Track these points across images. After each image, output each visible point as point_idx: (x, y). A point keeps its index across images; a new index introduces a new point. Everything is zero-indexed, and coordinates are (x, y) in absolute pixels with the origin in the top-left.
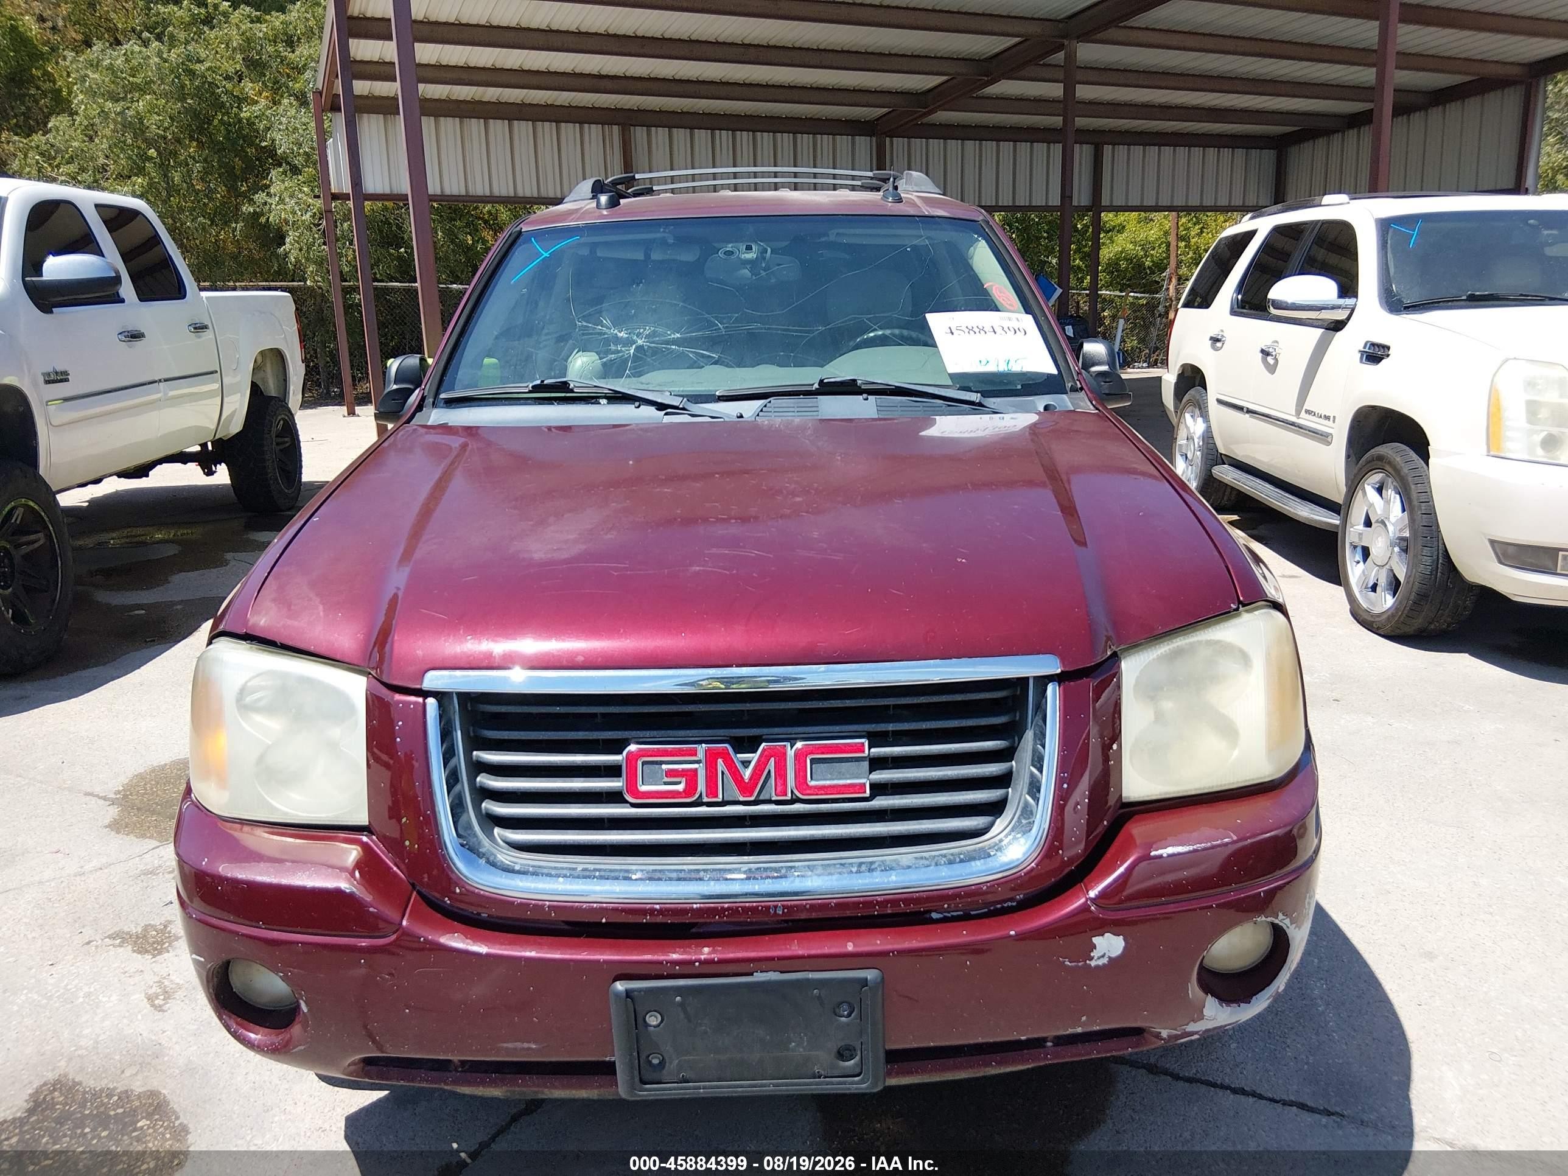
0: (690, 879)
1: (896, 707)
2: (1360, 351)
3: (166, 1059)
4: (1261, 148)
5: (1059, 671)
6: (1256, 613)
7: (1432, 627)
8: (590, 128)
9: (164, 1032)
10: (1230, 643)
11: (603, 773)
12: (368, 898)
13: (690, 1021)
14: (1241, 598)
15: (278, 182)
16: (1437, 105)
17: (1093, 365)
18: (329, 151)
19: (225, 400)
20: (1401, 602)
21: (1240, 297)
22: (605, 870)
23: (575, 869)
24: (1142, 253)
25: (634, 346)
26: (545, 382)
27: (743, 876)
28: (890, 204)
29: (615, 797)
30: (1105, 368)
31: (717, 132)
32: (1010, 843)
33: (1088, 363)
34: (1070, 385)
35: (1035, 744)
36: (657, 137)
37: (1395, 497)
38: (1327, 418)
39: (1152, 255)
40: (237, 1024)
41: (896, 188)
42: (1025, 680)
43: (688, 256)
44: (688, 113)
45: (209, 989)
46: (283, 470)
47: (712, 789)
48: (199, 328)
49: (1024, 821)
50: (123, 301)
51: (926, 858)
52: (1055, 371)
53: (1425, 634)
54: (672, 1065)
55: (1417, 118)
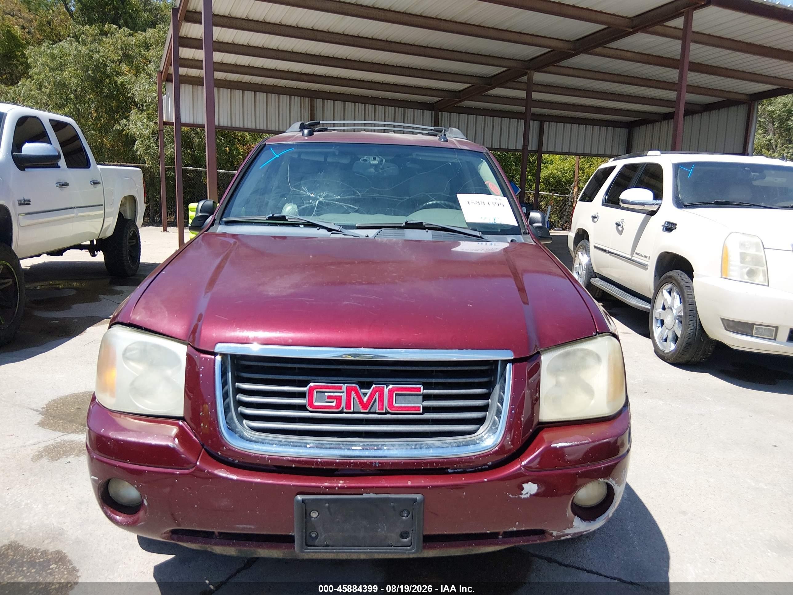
0: (336, 449)
1: (436, 371)
2: (663, 226)
3: (65, 536)
4: (621, 127)
5: (513, 358)
6: (605, 337)
7: (693, 360)
8: (294, 98)
9: (65, 523)
10: (591, 351)
11: (297, 396)
12: (181, 450)
13: (331, 515)
14: (598, 330)
15: (134, 114)
16: (706, 111)
17: (534, 223)
18: (163, 101)
19: (106, 219)
20: (678, 347)
21: (607, 197)
22: (295, 442)
23: (281, 441)
24: (561, 175)
25: (318, 201)
26: (275, 215)
27: (361, 448)
28: (442, 143)
29: (302, 408)
30: (540, 224)
31: (357, 104)
32: (487, 438)
33: (532, 222)
34: (523, 231)
35: (500, 392)
36: (327, 105)
37: (677, 297)
38: (646, 257)
39: (566, 176)
40: (111, 511)
41: (445, 135)
42: (497, 361)
43: (345, 161)
44: (343, 94)
45: (98, 493)
46: (131, 256)
47: (348, 405)
48: (96, 183)
49: (493, 428)
50: (59, 167)
51: (447, 443)
52: (516, 225)
53: (689, 363)
54: (322, 537)
55: (697, 117)
